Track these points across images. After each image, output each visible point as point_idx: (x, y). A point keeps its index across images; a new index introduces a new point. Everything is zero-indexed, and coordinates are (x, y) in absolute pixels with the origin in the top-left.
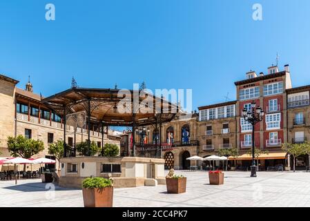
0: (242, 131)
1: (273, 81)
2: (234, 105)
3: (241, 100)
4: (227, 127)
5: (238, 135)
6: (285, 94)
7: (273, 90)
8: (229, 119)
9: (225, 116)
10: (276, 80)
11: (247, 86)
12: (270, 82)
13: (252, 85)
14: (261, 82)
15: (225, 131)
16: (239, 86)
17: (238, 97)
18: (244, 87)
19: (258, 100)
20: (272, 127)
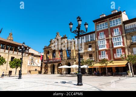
0: (99, 49)
1: (115, 18)
2: (94, 34)
3: (98, 30)
4: (91, 47)
5: (97, 51)
6: (123, 25)
7: (115, 23)
8: (92, 42)
9: (90, 40)
10: (116, 17)
11: (100, 22)
12: (113, 18)
13: (103, 22)
14: (108, 19)
15: (90, 49)
16: (96, 23)
17: (96, 29)
18: (99, 23)
19: (107, 30)
20: (117, 45)
